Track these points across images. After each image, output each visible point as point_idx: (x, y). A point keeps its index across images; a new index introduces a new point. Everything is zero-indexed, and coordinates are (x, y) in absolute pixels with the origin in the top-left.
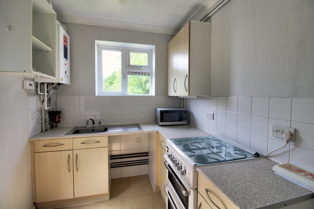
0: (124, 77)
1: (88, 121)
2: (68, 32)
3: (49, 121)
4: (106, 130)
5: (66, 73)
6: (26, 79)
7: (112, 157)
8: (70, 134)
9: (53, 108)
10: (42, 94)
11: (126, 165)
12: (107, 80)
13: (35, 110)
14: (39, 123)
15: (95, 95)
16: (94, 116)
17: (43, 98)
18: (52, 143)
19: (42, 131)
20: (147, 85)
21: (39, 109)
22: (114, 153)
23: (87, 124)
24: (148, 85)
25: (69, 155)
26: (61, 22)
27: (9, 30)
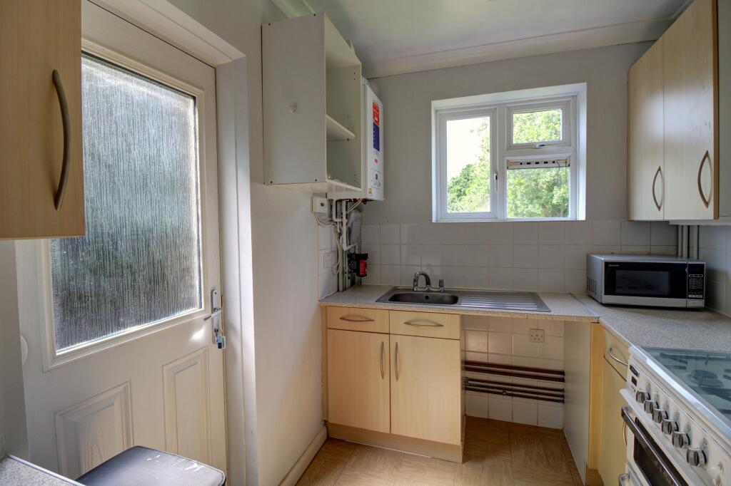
0: (498, 175)
1: (418, 277)
2: (379, 95)
3: (349, 272)
4: (454, 300)
5: (377, 178)
6: (315, 194)
7: (468, 365)
8: (384, 301)
9: (355, 247)
10: (338, 220)
11: (501, 391)
12: (452, 187)
13: (328, 251)
14: (334, 274)
15: (431, 220)
16: (429, 266)
17: (341, 230)
18: (355, 316)
19: (338, 291)
20: (554, 192)
21: (333, 249)
22: (471, 357)
23: (416, 283)
24: (558, 193)
25: (383, 343)
26: (368, 79)
27: (294, 111)
